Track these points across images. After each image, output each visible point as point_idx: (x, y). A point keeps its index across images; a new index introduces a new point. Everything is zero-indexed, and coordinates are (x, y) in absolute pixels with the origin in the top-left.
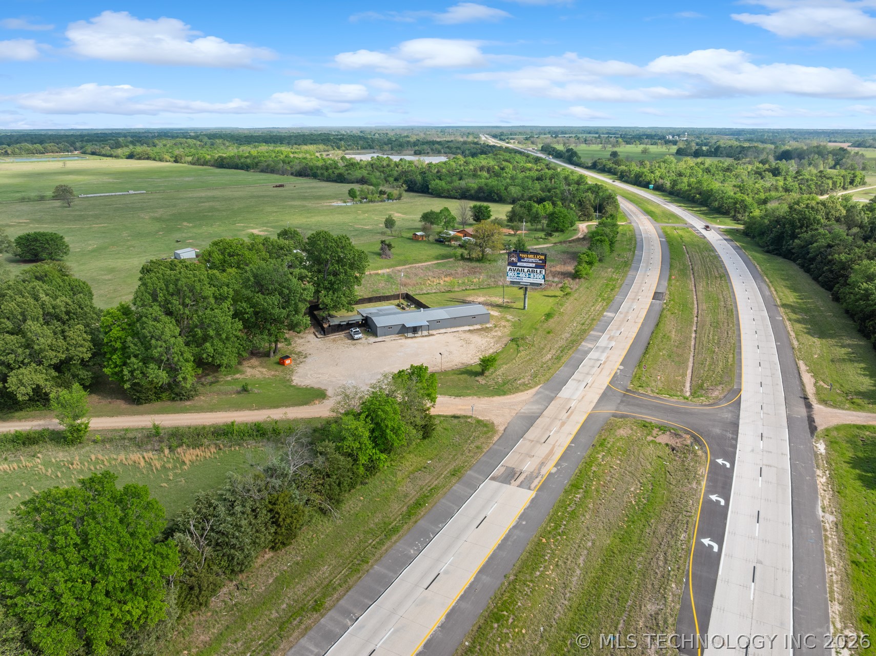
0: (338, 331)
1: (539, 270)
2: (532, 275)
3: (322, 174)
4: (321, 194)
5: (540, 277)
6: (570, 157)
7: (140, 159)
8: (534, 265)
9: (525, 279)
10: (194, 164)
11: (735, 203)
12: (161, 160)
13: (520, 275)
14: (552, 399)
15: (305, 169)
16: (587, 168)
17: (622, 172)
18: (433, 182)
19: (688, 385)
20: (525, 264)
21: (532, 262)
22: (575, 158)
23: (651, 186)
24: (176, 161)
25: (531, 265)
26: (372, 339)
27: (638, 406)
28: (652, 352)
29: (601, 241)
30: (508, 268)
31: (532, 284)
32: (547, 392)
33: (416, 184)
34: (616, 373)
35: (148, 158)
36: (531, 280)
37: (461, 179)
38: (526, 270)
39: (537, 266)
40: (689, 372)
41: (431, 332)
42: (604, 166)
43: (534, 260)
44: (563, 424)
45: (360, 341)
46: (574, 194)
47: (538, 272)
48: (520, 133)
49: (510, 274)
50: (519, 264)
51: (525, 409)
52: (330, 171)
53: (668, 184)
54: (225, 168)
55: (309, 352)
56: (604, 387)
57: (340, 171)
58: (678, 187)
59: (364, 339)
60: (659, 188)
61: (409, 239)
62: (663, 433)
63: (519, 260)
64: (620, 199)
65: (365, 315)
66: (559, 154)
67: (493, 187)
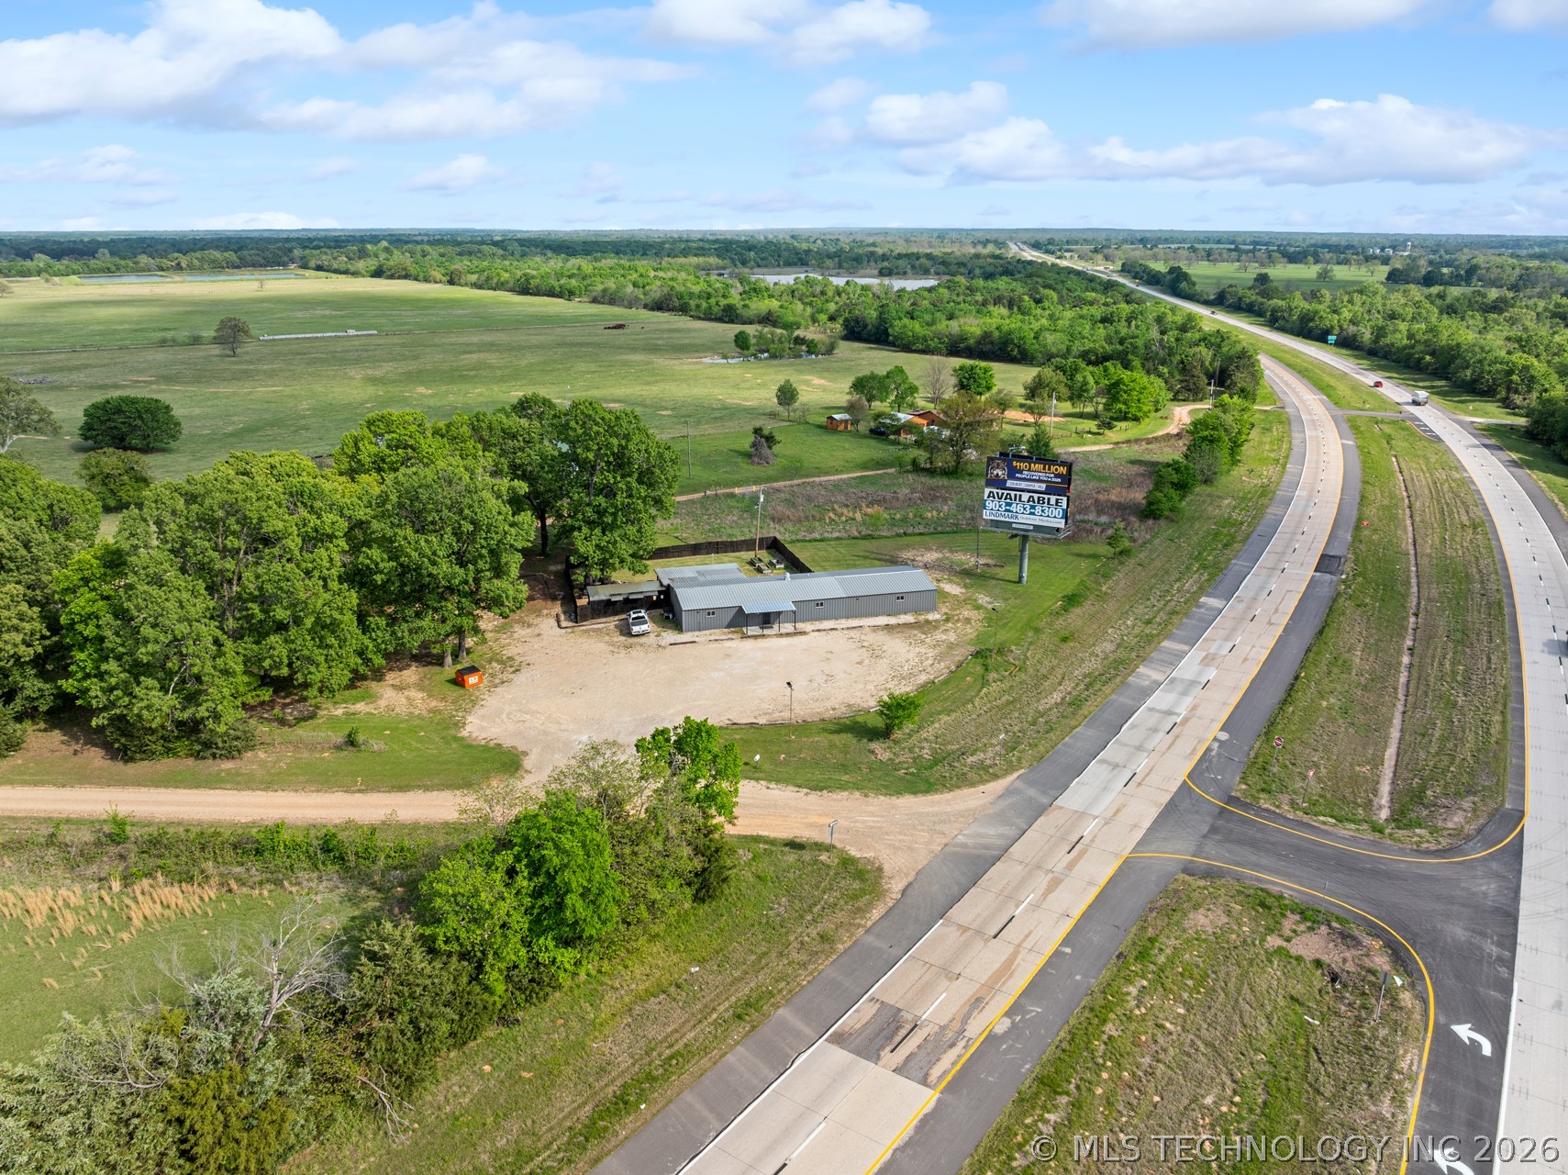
0: (606, 615)
1: (1053, 499)
2: (1038, 509)
3: (698, 306)
4: (687, 341)
5: (1055, 513)
6: (1176, 283)
7: (392, 277)
8: (1043, 487)
9: (1024, 518)
10: (480, 287)
11: (1510, 372)
12: (426, 280)
13: (1013, 508)
14: (1041, 811)
15: (668, 297)
16: (1206, 303)
17: (1274, 311)
18: (897, 323)
19: (1385, 788)
20: (1023, 485)
21: (1039, 481)
22: (1183, 285)
23: (1332, 338)
24: (451, 282)
25: (1037, 486)
26: (670, 636)
27: (1254, 844)
28: (1303, 698)
29: (1211, 441)
30: (987, 491)
31: (1038, 528)
32: (1032, 792)
33: (865, 326)
34: (1209, 750)
35: (406, 277)
36: (1037, 521)
37: (951, 317)
38: (1025, 496)
39: (1051, 490)
40: (1391, 752)
41: (800, 626)
42: (1240, 299)
43: (1043, 476)
44: (1055, 884)
45: (642, 640)
46: (1170, 348)
47: (1053, 502)
48: (1086, 241)
49: (990, 504)
50: (1010, 483)
51: (970, 835)
52: (713, 301)
53: (1367, 336)
54: (531, 294)
55: (529, 659)
56: (1174, 787)
57: (729, 301)
58: (1388, 340)
59: (652, 635)
60: (1348, 343)
61: (820, 427)
62: (1311, 929)
63: (1012, 476)
64: (1264, 361)
65: (666, 582)
66: (1153, 276)
67: (1010, 332)
